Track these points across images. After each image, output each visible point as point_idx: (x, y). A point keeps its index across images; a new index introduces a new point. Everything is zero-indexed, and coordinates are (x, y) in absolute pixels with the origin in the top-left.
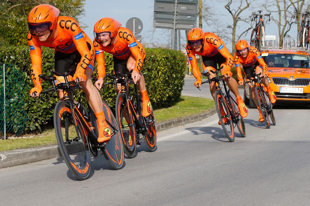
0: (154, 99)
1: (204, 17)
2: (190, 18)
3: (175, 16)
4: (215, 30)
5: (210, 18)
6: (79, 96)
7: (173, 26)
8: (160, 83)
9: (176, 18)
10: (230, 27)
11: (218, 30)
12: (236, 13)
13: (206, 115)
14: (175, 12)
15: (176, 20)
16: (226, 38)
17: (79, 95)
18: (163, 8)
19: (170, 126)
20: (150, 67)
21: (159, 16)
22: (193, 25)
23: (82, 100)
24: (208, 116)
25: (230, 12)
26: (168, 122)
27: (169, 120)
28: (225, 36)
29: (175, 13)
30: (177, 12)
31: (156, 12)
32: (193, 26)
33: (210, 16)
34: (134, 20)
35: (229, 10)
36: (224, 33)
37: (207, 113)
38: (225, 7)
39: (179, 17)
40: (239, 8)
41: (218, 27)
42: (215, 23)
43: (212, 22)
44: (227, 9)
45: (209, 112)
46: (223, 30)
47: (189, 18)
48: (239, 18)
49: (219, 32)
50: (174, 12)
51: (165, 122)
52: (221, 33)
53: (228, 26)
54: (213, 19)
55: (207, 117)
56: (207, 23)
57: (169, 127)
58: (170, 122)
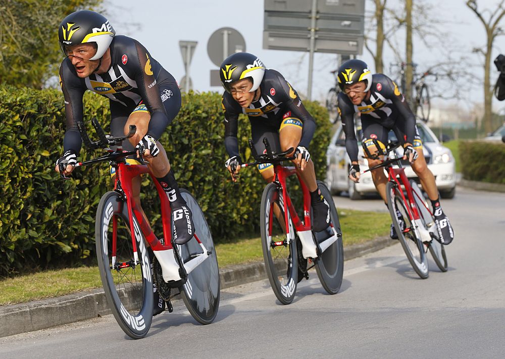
0: (234, 215)
1: (417, 28)
2: (349, 26)
3: (313, 21)
4: (444, 59)
5: (432, 30)
6: (22, 206)
7: (309, 43)
8: (250, 175)
9: (316, 26)
10: (476, 50)
11: (449, 58)
12: (492, 17)
13: (358, 250)
14: (314, 11)
15: (316, 31)
16: (468, 77)
17: (21, 204)
18: (284, 2)
19: (249, 276)
20: (219, 137)
21: (276, 21)
22: (357, 42)
23: (30, 216)
24: (362, 252)
25: (479, 15)
26: (244, 268)
27: (250, 263)
28: (466, 73)
29: (314, 15)
30: (318, 12)
31: (269, 13)
32: (355, 43)
33: (430, 27)
34: (226, 33)
35: (475, 11)
36: (463, 65)
37: (360, 246)
38: (468, 4)
39: (322, 24)
40: (500, 6)
41: (450, 52)
42: (443, 42)
43: (435, 40)
44: (471, 8)
45: (368, 244)
46: (462, 58)
47: (345, 25)
48: (499, 29)
49: (451, 62)
50: (310, 12)
51: (238, 268)
52: (457, 66)
53: (474, 49)
54: (437, 33)
55: (360, 256)
56: (426, 43)
57: (248, 278)
58: (251, 266)
